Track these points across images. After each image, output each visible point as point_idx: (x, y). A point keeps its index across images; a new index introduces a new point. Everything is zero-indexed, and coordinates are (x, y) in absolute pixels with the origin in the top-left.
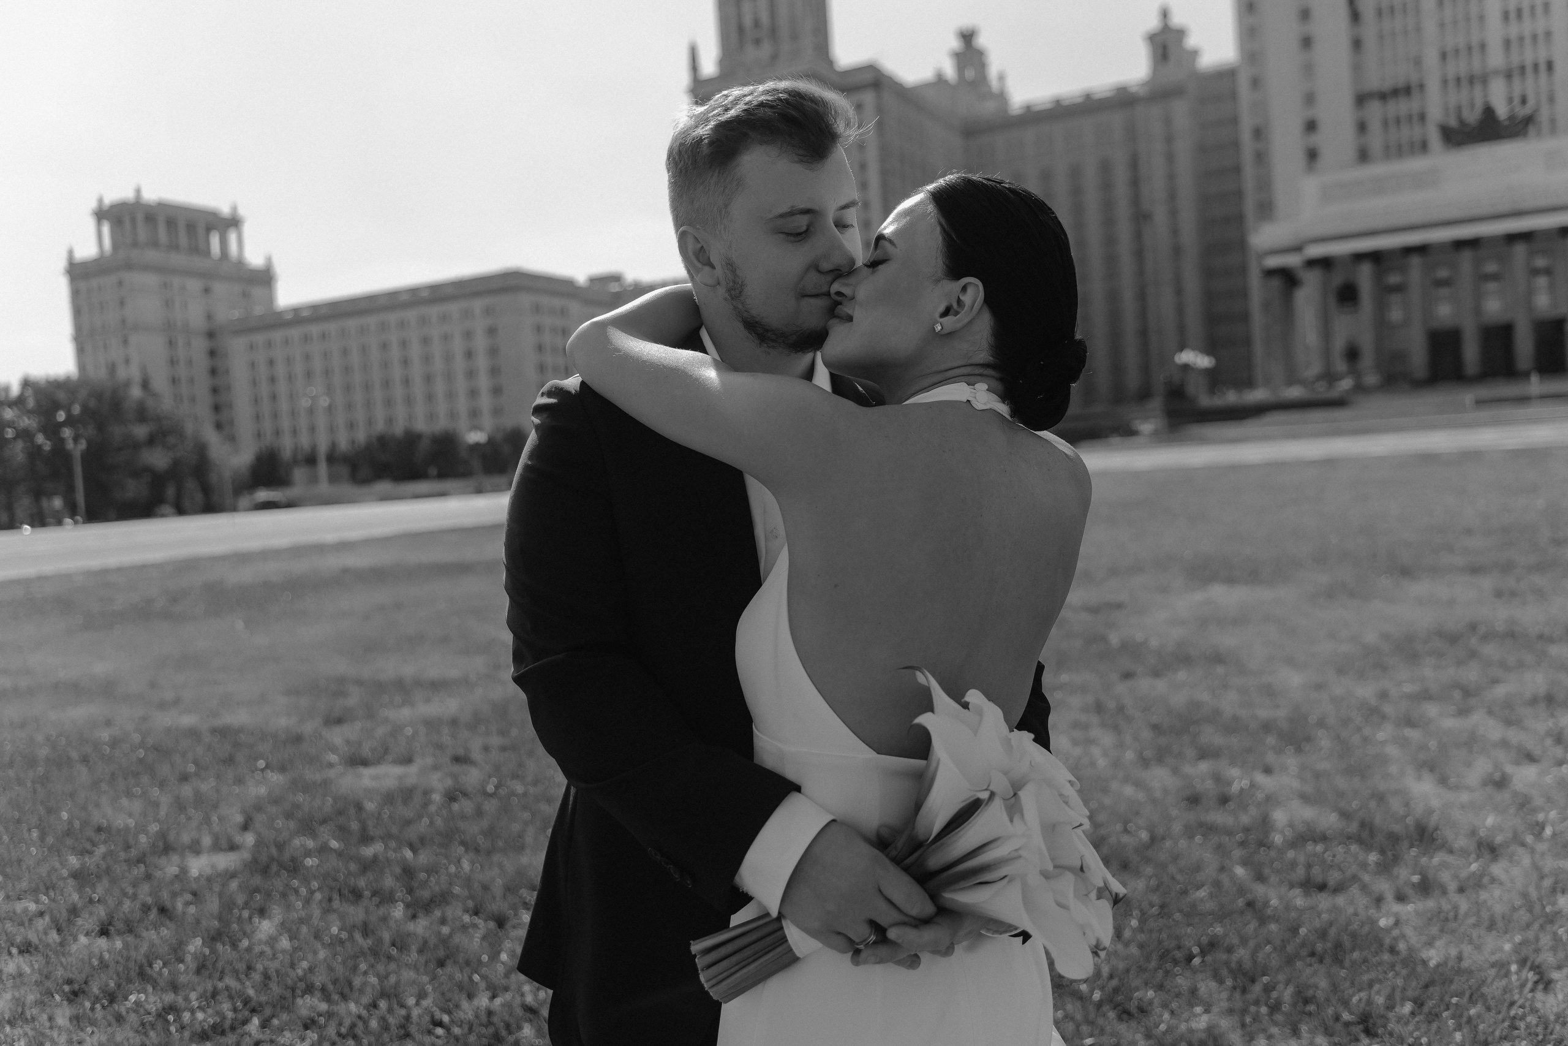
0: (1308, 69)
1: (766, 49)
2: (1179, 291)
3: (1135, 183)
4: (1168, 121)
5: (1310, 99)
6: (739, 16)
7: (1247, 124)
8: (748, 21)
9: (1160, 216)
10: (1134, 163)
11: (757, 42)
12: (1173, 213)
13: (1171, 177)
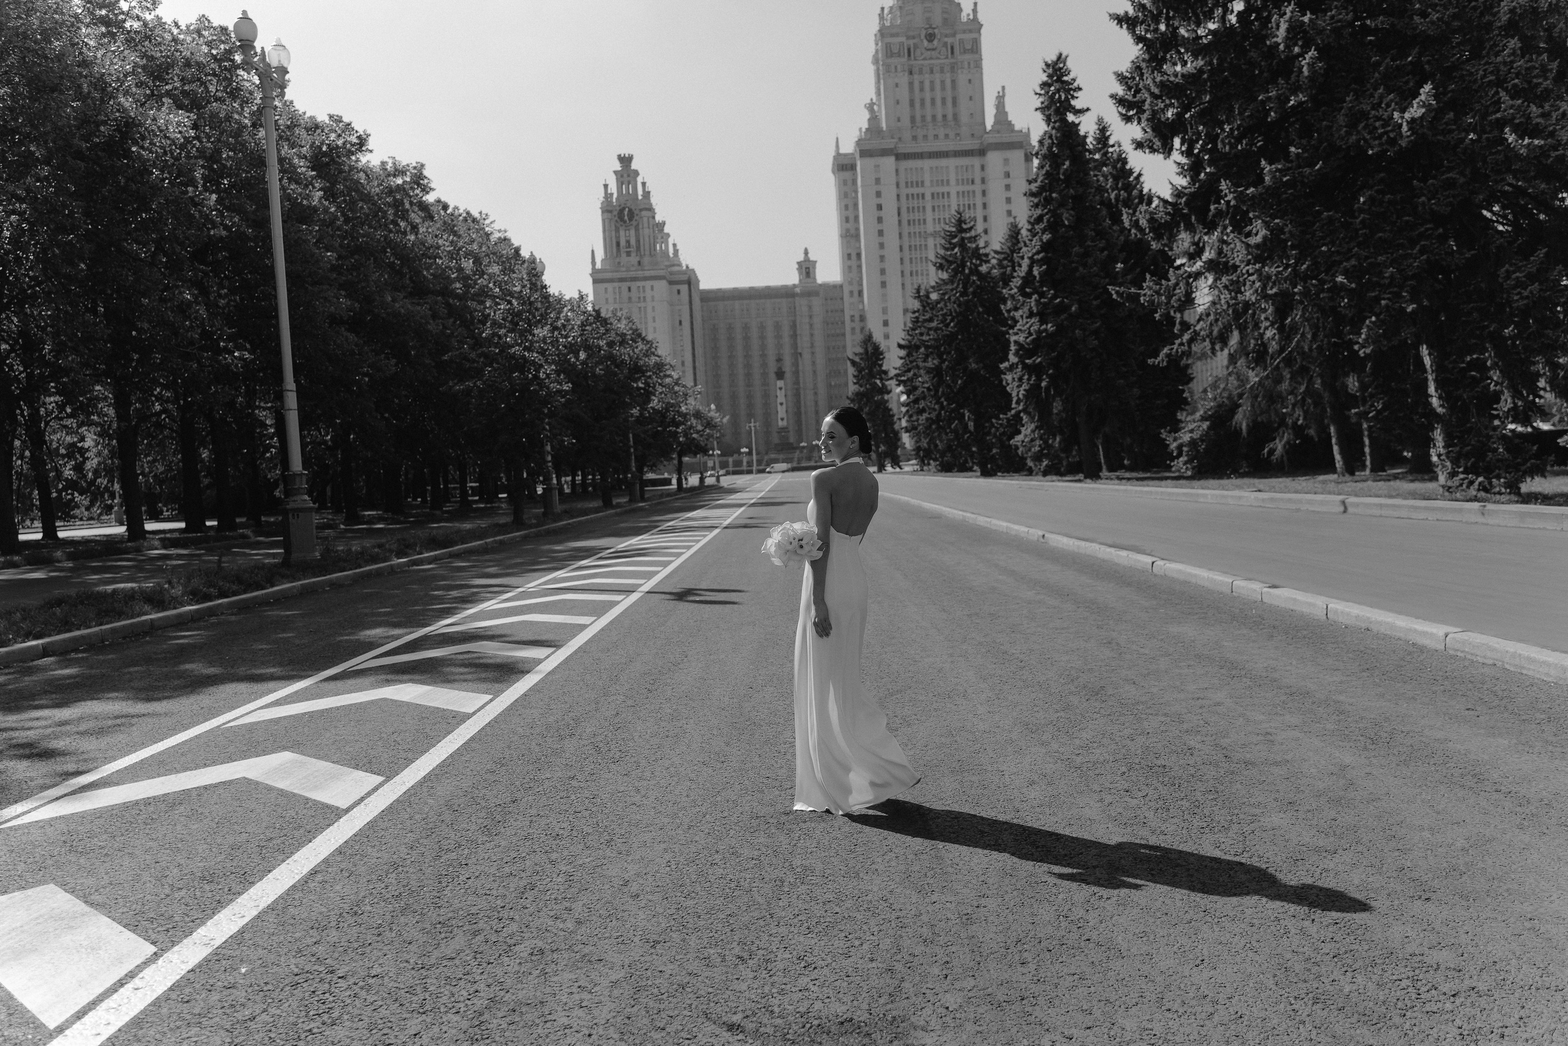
0: (884, 295)
1: (634, 259)
2: (816, 394)
3: (794, 336)
4: (810, 307)
5: (885, 311)
6: (618, 237)
7: (848, 313)
8: (623, 243)
9: (807, 356)
10: (794, 326)
11: (628, 254)
12: (813, 353)
13: (812, 335)
